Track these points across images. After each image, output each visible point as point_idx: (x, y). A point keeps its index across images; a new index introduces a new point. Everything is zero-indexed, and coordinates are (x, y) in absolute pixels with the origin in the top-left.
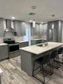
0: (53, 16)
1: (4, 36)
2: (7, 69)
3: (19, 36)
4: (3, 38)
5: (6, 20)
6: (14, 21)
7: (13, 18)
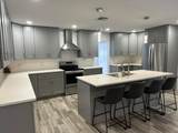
0: (146, 18)
1: (59, 56)
2: (56, 110)
3: (85, 58)
4: (59, 60)
5: (65, 31)
6: (78, 31)
7: (74, 27)
